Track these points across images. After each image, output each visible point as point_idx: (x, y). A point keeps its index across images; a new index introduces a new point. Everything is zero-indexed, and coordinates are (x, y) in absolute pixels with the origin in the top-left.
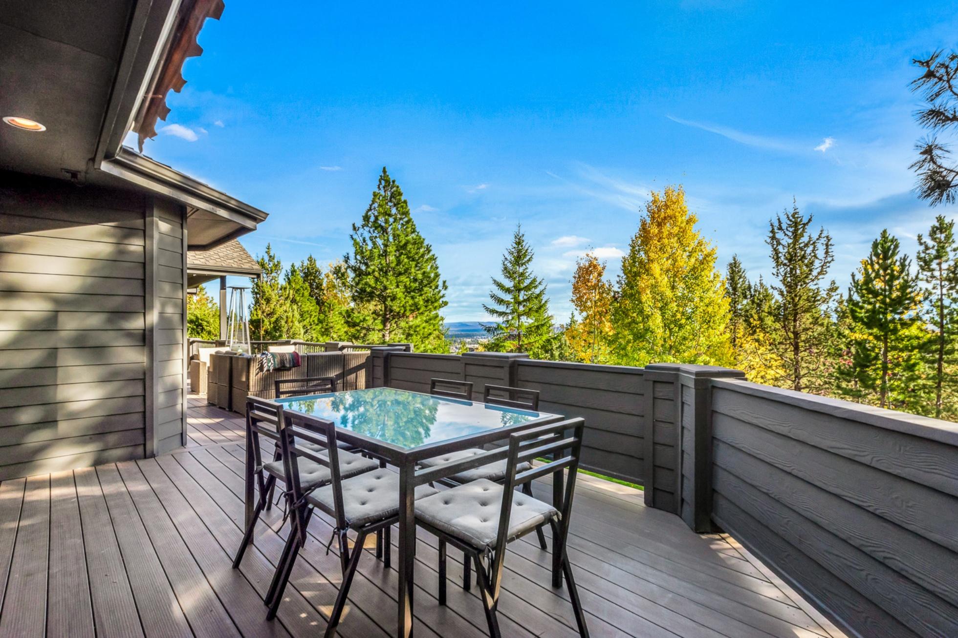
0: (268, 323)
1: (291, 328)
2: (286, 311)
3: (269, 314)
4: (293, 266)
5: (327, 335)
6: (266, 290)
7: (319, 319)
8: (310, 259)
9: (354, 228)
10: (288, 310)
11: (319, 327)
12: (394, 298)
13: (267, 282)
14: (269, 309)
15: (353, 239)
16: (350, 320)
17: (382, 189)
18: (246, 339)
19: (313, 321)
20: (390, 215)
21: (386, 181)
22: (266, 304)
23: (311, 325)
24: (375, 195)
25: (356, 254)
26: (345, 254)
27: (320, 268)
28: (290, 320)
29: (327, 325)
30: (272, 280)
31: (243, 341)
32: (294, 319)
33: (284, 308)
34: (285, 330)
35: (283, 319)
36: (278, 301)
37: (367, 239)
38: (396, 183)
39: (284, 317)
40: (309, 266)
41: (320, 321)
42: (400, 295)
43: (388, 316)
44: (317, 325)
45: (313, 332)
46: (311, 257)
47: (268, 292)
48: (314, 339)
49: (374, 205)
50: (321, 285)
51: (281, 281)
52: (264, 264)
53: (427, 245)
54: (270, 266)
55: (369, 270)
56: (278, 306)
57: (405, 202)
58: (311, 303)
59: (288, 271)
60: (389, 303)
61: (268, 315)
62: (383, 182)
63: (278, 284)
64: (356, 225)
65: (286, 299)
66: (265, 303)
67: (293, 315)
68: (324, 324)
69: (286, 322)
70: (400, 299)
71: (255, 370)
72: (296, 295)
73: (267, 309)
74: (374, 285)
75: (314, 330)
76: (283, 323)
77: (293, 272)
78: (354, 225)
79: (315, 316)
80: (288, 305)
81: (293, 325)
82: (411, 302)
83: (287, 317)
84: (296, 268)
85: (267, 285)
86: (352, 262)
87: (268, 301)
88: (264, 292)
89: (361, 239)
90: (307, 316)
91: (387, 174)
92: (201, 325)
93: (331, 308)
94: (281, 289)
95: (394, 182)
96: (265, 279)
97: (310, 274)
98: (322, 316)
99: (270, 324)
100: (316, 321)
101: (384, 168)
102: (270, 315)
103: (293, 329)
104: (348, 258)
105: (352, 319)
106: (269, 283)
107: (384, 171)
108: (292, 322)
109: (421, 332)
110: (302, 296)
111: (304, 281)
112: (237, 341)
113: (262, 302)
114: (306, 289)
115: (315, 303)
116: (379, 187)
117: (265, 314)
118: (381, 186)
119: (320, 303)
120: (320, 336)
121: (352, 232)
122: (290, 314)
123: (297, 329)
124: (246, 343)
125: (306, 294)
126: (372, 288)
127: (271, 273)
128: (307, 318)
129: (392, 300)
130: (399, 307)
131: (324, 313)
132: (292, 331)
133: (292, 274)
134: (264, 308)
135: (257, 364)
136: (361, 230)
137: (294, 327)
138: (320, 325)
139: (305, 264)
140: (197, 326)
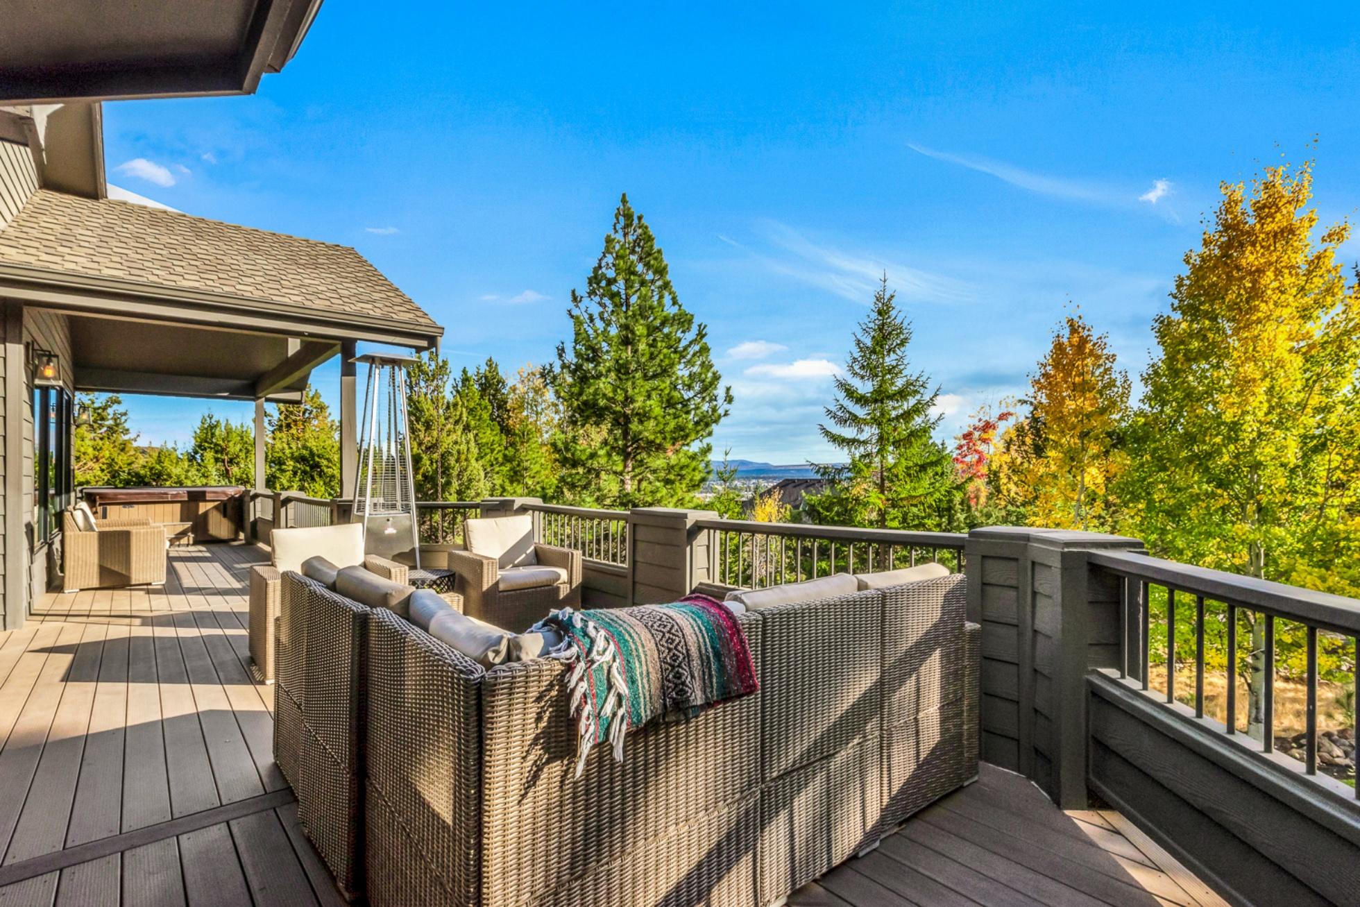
0: (428, 462)
1: (465, 470)
2: (456, 443)
3: (430, 448)
4: (464, 371)
5: (519, 482)
6: (425, 407)
7: (505, 456)
8: (490, 363)
9: (575, 299)
10: (459, 440)
11: (505, 469)
12: (643, 416)
13: (426, 394)
14: (430, 439)
15: (572, 317)
16: (569, 455)
17: (620, 231)
18: (405, 497)
19: (496, 459)
20: (634, 273)
21: (627, 217)
22: (426, 430)
23: (492, 465)
24: (609, 240)
25: (576, 342)
26: (558, 344)
27: (504, 378)
28: (463, 457)
29: (519, 465)
30: (433, 391)
31: (399, 504)
32: (470, 456)
33: (454, 437)
34: (455, 473)
35: (452, 455)
36: (444, 425)
37: (596, 316)
38: (643, 221)
39: (455, 452)
40: (487, 373)
41: (507, 459)
42: (657, 411)
43: (630, 449)
44: (502, 464)
45: (495, 476)
46: (490, 360)
47: (428, 410)
48: (497, 487)
49: (605, 260)
50: (506, 403)
51: (448, 394)
52: (421, 365)
53: (700, 326)
54: (431, 368)
55: (601, 368)
56: (444, 434)
57: (659, 252)
58: (492, 430)
59: (458, 379)
60: (634, 426)
61: (428, 448)
62: (621, 219)
63: (444, 397)
64: (577, 294)
65: (457, 422)
66: (423, 429)
67: (468, 450)
68: (515, 463)
69: (458, 461)
70: (655, 418)
71: (517, 751)
72: (470, 418)
73: (428, 438)
74: (611, 395)
75: (498, 473)
76: (452, 461)
77: (466, 380)
78: (573, 292)
79: (499, 451)
80: (459, 433)
81: (467, 466)
82: (672, 425)
83: (459, 452)
84: (469, 375)
85: (426, 400)
86: (570, 357)
87: (428, 426)
88: (422, 411)
89: (586, 316)
90: (488, 451)
91: (629, 205)
92: (317, 465)
93: (525, 436)
94: (448, 408)
95: (640, 218)
96: (424, 390)
97: (490, 385)
98: (510, 452)
99: (432, 463)
100: (500, 460)
101: (624, 195)
102: (432, 448)
103: (469, 472)
104: (563, 350)
105: (573, 454)
106: (429, 396)
107: (624, 201)
108: (467, 460)
109: (688, 478)
110: (479, 420)
111: (482, 397)
112: (381, 500)
113: (419, 427)
114: (486, 407)
115: (499, 431)
116: (615, 229)
117: (423, 448)
118: (618, 227)
119: (506, 430)
120: (507, 484)
121: (571, 305)
122: (463, 447)
123: (475, 472)
124: (406, 509)
125: (486, 416)
126: (609, 399)
127: (433, 381)
128: (486, 454)
129: (641, 422)
130: (655, 433)
131: (513, 444)
132: (466, 474)
133: (464, 385)
134: (422, 436)
135: (533, 710)
136: (586, 301)
137: (470, 468)
138: (509, 466)
139: (482, 371)
140: (312, 467)
